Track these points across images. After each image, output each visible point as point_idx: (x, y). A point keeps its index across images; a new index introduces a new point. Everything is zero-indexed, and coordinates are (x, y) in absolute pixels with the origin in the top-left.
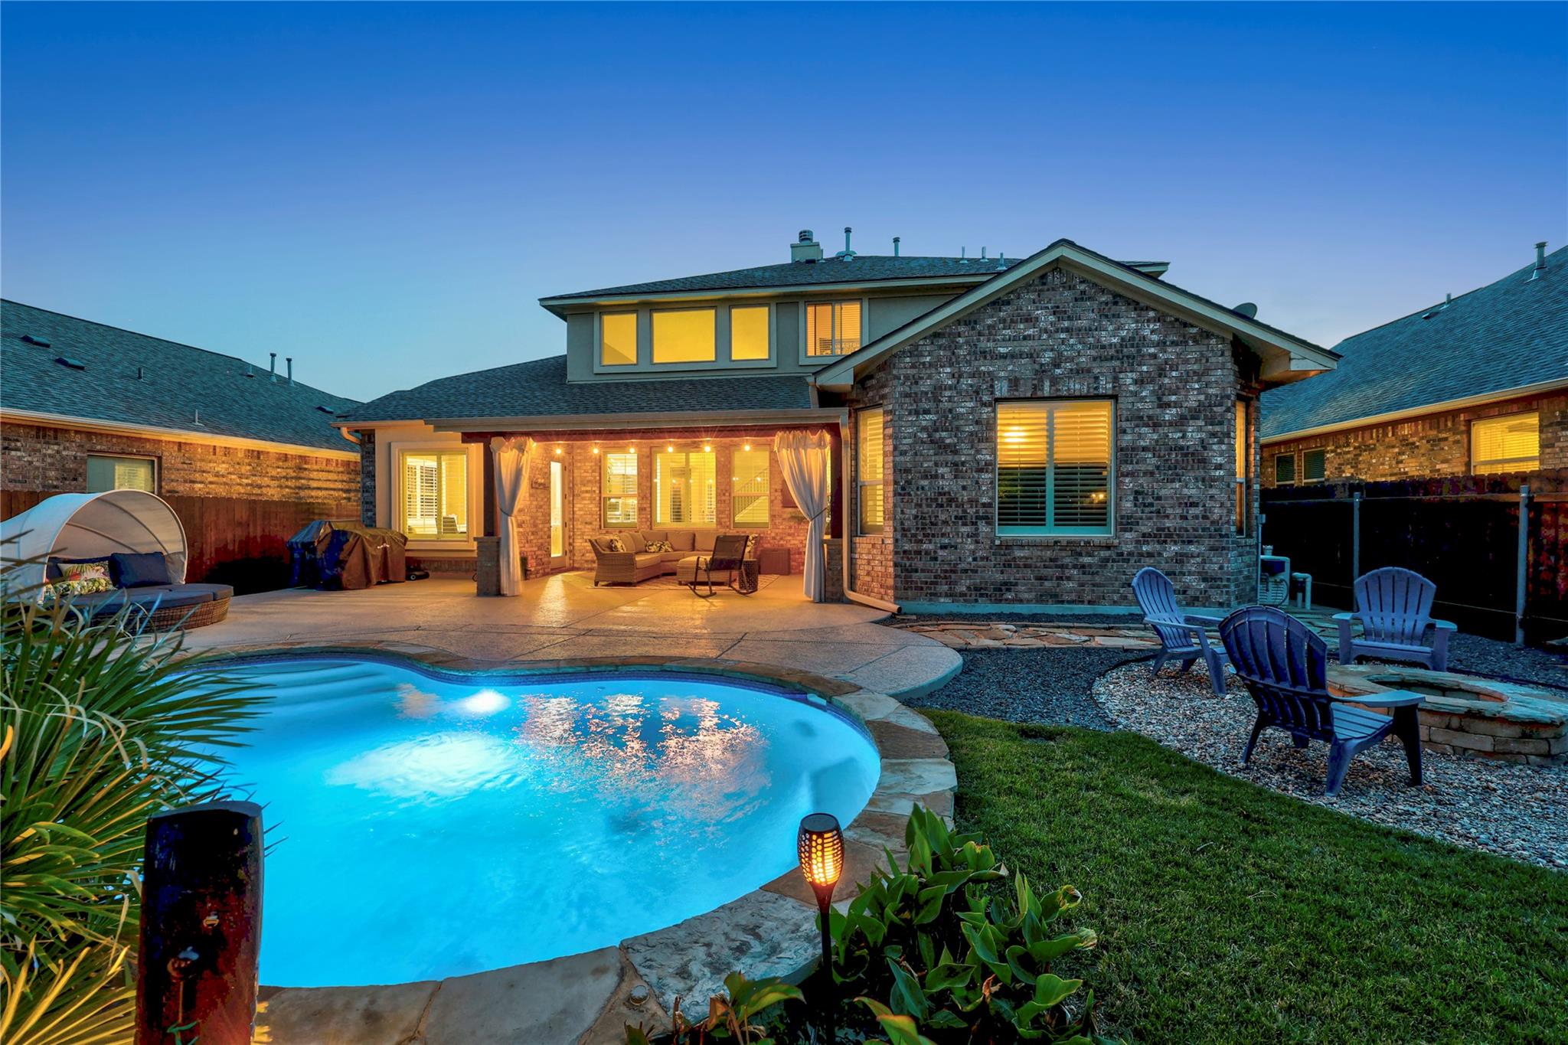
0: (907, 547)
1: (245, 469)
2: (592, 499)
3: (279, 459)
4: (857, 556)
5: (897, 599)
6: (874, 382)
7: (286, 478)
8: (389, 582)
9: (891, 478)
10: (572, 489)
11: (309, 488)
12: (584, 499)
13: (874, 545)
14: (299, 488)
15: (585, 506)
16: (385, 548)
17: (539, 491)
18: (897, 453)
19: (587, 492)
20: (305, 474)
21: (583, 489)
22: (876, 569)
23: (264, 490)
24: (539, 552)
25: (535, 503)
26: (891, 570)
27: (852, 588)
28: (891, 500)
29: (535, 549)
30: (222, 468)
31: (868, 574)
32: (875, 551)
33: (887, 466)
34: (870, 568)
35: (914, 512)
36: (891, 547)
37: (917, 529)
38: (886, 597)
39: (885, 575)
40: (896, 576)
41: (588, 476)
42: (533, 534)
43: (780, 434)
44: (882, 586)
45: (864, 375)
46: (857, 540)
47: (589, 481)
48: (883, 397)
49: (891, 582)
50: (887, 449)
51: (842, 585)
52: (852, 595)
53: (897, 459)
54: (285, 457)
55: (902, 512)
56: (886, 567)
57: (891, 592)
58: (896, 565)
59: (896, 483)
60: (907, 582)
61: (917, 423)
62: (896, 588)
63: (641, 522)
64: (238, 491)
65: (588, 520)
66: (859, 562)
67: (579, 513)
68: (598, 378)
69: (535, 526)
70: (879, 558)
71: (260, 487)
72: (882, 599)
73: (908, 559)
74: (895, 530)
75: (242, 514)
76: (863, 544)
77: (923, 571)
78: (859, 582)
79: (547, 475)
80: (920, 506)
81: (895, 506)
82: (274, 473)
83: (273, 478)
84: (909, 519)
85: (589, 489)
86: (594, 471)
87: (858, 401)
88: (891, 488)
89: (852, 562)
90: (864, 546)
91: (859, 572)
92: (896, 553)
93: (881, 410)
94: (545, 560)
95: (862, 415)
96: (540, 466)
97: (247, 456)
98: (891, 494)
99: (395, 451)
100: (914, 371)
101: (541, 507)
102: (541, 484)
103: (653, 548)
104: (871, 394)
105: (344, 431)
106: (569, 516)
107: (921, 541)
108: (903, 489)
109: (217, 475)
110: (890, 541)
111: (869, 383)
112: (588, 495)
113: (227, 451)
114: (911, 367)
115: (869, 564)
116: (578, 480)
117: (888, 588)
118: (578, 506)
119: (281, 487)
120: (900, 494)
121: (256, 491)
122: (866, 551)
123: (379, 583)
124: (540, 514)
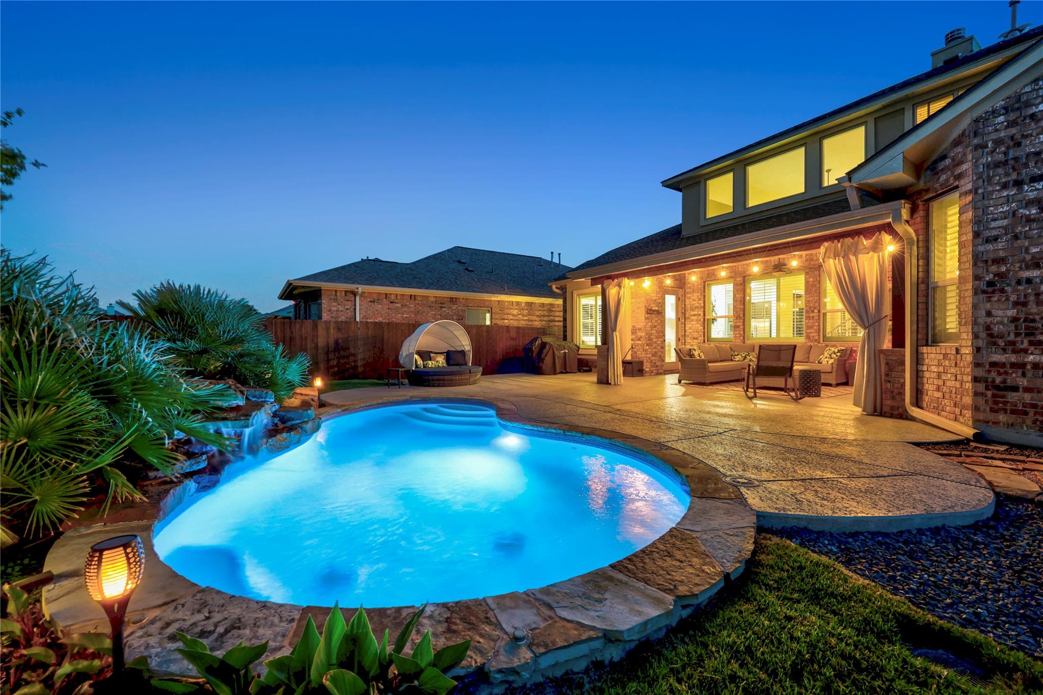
0: (997, 358)
1: (526, 312)
2: (698, 321)
3: (540, 306)
4: (925, 368)
5: (976, 422)
6: (948, 161)
7: (544, 316)
8: (567, 372)
9: (970, 273)
10: (684, 314)
11: (554, 321)
12: (692, 321)
13: (945, 356)
14: (550, 321)
15: (694, 326)
16: (565, 353)
17: (653, 316)
18: (980, 240)
19: (694, 315)
20: (553, 313)
21: (692, 313)
22: (948, 383)
23: (534, 323)
24: (654, 358)
25: (650, 324)
26: (969, 386)
27: (918, 403)
28: (969, 301)
29: (650, 356)
30: (515, 312)
31: (938, 389)
32: (947, 363)
33: (964, 259)
34: (941, 383)
35: (1012, 313)
36: (969, 358)
37: (1017, 335)
38: (961, 419)
39: (960, 392)
40: (976, 394)
41: (696, 304)
42: (648, 345)
43: (826, 244)
44: (955, 405)
45: (934, 157)
46: (924, 349)
47: (696, 307)
48: (959, 177)
49: (968, 400)
50: (964, 238)
51: (904, 400)
52: (915, 412)
53: (981, 248)
54: (543, 305)
55: (989, 314)
56: (962, 382)
57: (968, 414)
58: (976, 380)
59: (977, 278)
60: (996, 403)
61: (1019, 197)
62: (976, 409)
63: (735, 337)
64: (522, 324)
65: (695, 336)
66: (927, 375)
67: (688, 331)
68: (704, 229)
69: (650, 340)
70: (953, 370)
71: (532, 321)
72: (956, 420)
73: (999, 374)
74: (976, 336)
75: (513, 334)
76: (931, 355)
77: (1027, 390)
78: (926, 399)
79: (662, 304)
80: (1025, 304)
81: (975, 307)
82: (538, 313)
83: (538, 316)
84: (1002, 323)
85: (696, 313)
86: (700, 299)
87: (927, 191)
88: (969, 286)
89: (918, 376)
90: (933, 356)
91: (926, 387)
92: (977, 365)
93: (956, 195)
94: (659, 363)
95: (935, 205)
96: (654, 298)
97: (526, 306)
98: (969, 293)
99: (575, 295)
100: (1013, 131)
101: (655, 327)
102: (654, 311)
103: (737, 358)
104: (943, 177)
105: (554, 287)
106: (681, 333)
107: (1025, 351)
108: (990, 284)
109: (513, 315)
110: (967, 351)
111: (941, 165)
112: (696, 317)
113: (518, 303)
114: (1007, 127)
115: (939, 377)
116: (688, 307)
117: (964, 407)
118: (688, 326)
119: (541, 321)
120: (984, 292)
121: (530, 323)
122: (936, 362)
123: (562, 373)
124: (654, 332)
